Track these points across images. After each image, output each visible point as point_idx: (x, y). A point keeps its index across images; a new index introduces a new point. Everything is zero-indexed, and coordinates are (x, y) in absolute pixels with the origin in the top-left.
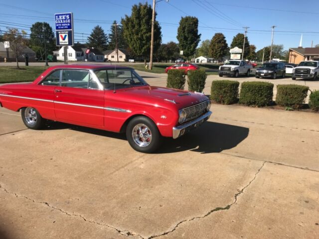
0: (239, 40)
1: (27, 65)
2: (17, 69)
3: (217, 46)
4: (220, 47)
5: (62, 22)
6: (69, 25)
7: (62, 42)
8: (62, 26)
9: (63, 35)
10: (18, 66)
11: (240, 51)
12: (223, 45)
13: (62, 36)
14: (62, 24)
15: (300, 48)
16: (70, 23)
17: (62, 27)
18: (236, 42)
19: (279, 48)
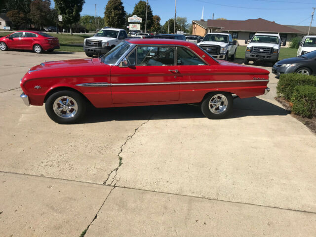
0: (140, 8)
3: (113, 13)
4: (117, 15)
11: (140, 20)
12: (121, 12)
15: (203, 21)
18: (138, 11)
19: (183, 21)
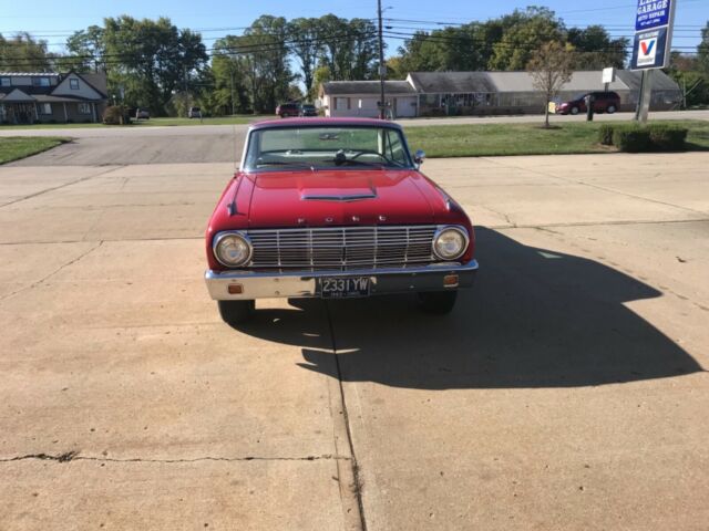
1: (590, 118)
2: (543, 128)
5: (649, 9)
6: (663, 13)
7: (642, 61)
8: (648, 20)
9: (648, 42)
10: (547, 121)
13: (644, 45)
14: (648, 14)
16: (667, 10)
17: (648, 23)
